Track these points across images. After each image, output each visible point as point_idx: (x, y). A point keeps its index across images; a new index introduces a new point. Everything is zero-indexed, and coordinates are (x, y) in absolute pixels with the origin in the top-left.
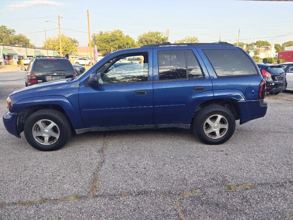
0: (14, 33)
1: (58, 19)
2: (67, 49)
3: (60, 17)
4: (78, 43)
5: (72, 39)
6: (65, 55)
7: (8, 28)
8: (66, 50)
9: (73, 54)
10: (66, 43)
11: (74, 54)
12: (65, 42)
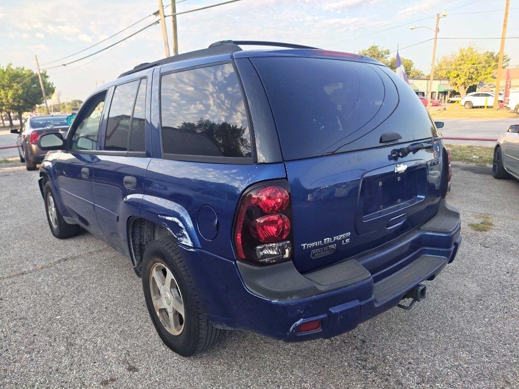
0: (387, 56)
1: (436, 21)
2: (474, 76)
3: (441, 15)
4: (508, 60)
5: (495, 55)
6: (468, 87)
7: (380, 49)
8: (471, 78)
9: (486, 85)
10: (474, 64)
11: (489, 85)
12: (472, 62)
